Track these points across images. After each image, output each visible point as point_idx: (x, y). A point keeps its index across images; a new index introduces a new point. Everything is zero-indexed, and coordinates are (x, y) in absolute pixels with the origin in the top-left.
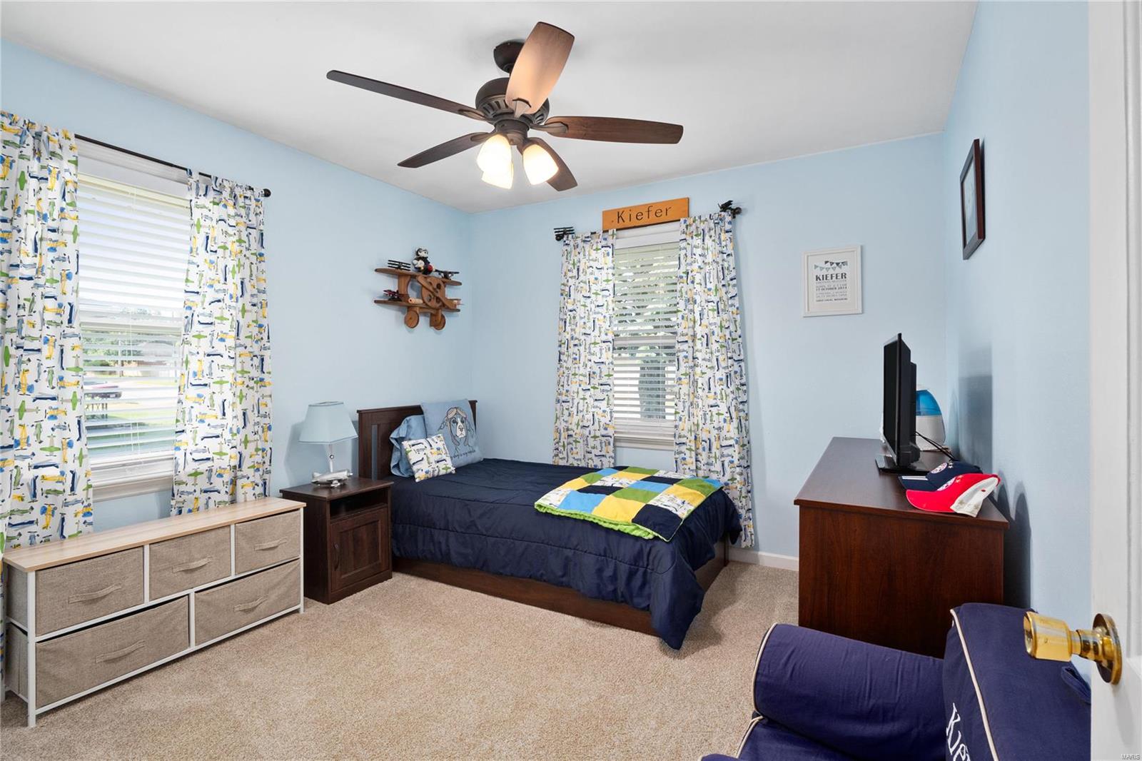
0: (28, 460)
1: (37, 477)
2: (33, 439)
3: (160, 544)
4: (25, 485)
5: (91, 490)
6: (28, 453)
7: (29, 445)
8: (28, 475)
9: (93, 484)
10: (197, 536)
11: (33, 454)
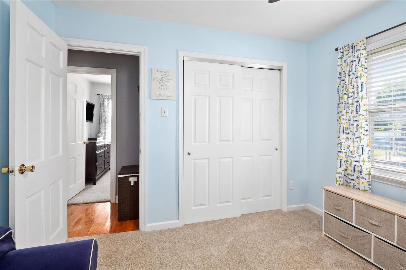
0: (354, 158)
1: (356, 165)
2: (356, 151)
3: (359, 203)
4: (352, 167)
5: (371, 175)
6: (354, 156)
7: (354, 153)
8: (354, 163)
9: (372, 174)
10: (376, 210)
11: (355, 157)
